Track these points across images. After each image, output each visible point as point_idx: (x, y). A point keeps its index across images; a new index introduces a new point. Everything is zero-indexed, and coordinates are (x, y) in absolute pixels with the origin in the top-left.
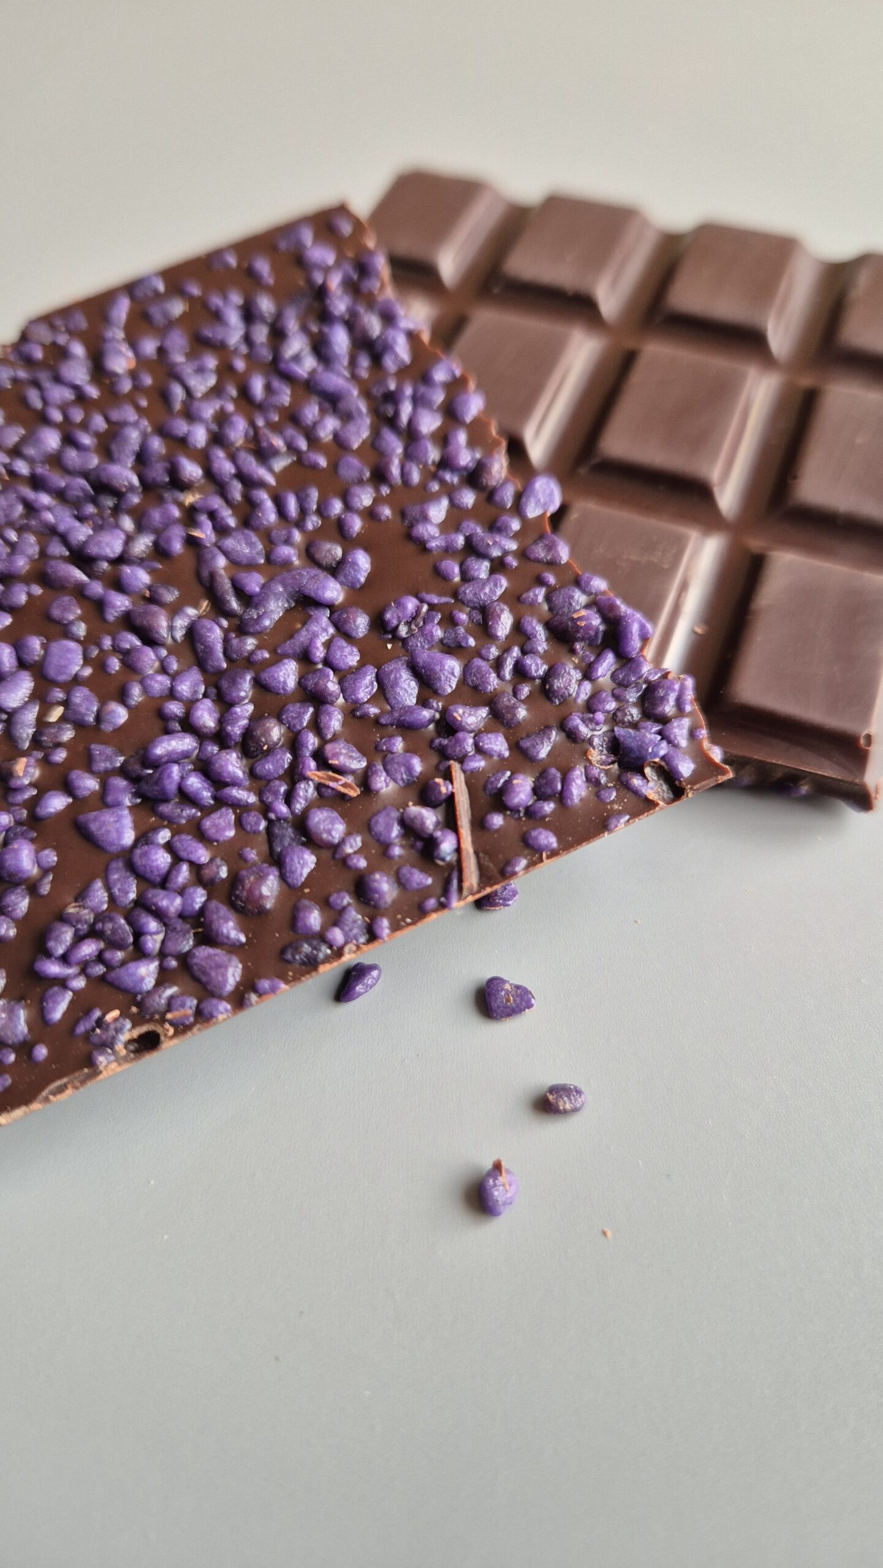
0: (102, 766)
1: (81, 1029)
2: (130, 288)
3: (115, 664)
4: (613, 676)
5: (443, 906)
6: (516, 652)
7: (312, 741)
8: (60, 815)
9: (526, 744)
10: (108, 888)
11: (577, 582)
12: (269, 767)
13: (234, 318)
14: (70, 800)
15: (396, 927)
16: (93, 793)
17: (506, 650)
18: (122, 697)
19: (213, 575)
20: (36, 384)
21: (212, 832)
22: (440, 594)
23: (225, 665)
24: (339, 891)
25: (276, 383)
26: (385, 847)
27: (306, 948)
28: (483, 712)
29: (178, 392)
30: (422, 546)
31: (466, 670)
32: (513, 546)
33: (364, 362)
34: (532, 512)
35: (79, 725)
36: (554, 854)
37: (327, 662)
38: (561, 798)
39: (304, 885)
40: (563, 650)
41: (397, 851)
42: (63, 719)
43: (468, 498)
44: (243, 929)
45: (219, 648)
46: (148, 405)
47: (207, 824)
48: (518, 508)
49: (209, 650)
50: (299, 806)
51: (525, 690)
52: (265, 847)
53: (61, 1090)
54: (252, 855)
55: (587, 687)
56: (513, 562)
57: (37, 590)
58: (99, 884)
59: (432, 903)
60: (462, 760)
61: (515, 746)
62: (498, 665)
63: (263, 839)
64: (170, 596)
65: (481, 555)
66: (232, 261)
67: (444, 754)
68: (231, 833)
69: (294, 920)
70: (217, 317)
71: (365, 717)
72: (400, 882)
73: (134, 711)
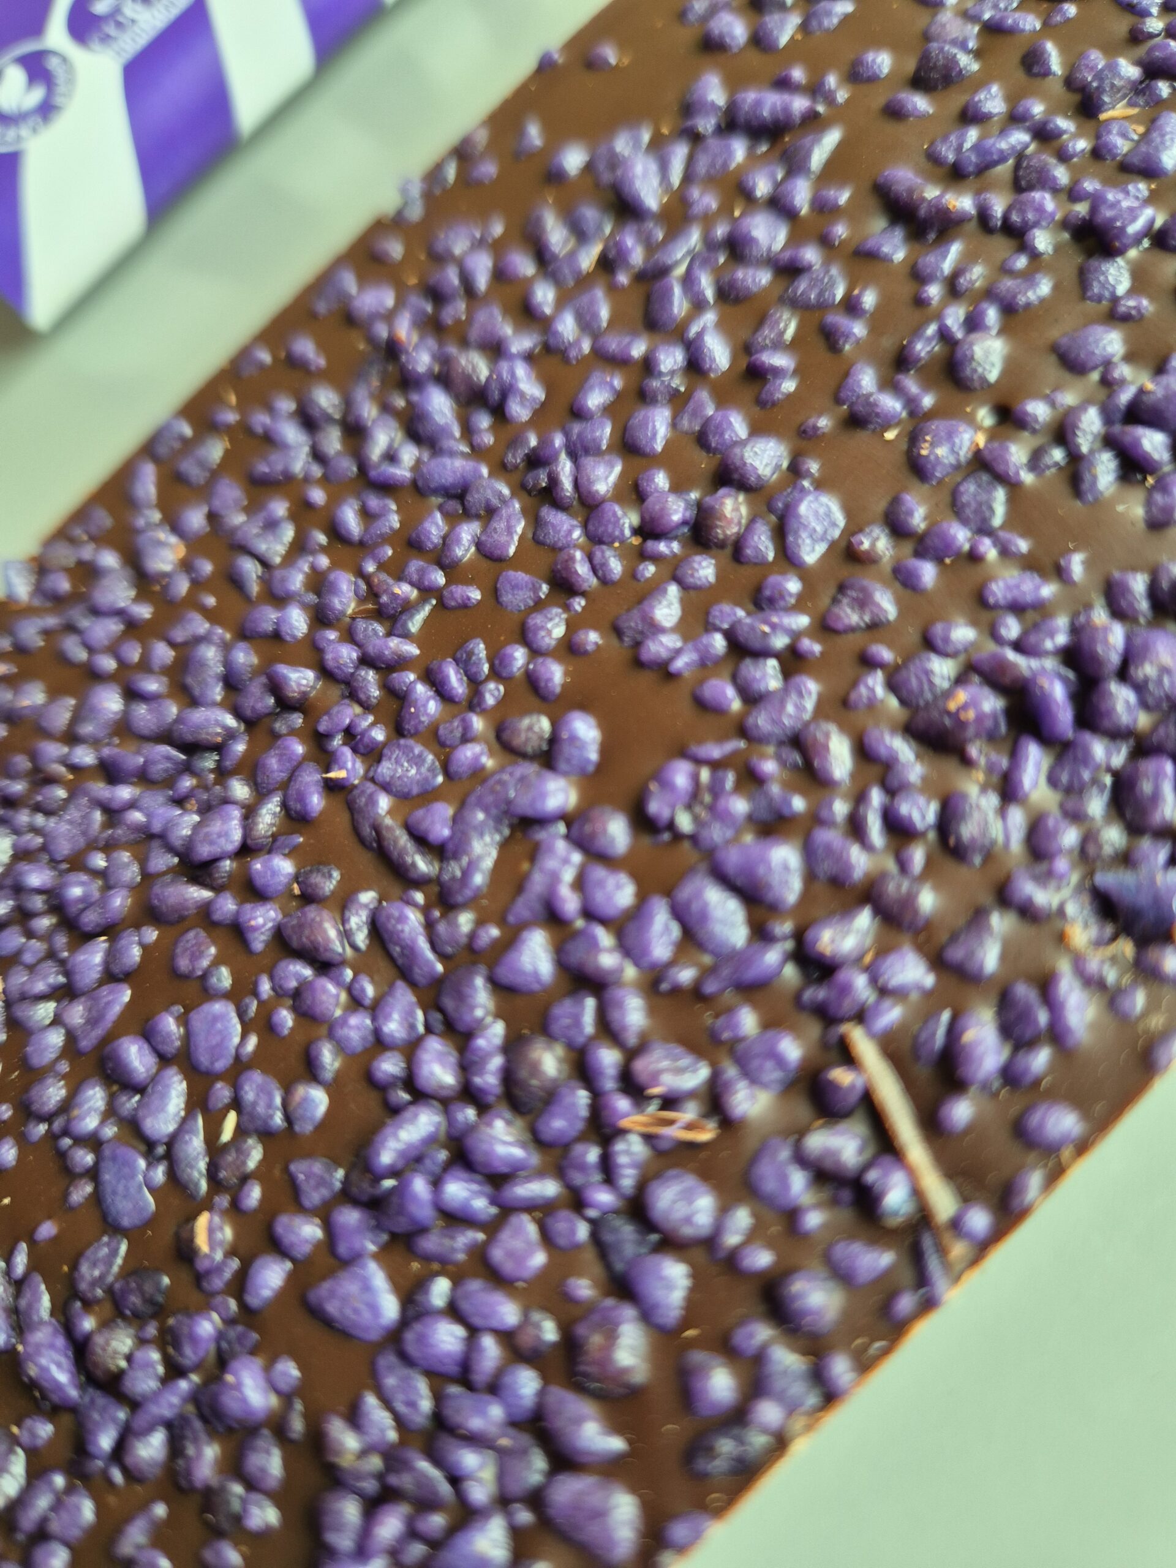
0: (314, 1197)
2: (149, 449)
3: (286, 1018)
4: (1053, 781)
5: (928, 1304)
6: (876, 797)
7: (608, 1058)
8: (282, 1294)
9: (956, 954)
10: (387, 1403)
11: (929, 644)
12: (558, 1124)
13: (292, 434)
14: (289, 1264)
15: (864, 1365)
16: (318, 1245)
17: (860, 798)
18: (310, 1070)
19: (377, 828)
20: (71, 628)
21: (508, 1267)
22: (721, 739)
23: (440, 968)
24: (742, 1322)
25: (374, 502)
26: (792, 1216)
27: (728, 1448)
28: (864, 919)
29: (250, 569)
30: (664, 671)
31: (809, 853)
32: (802, 621)
33: (483, 421)
34: (811, 553)
35: (266, 1135)
36: (1083, 1147)
37: (589, 914)
38: (1056, 1035)
39: (686, 1322)
40: (950, 765)
41: (814, 1220)
42: (241, 1132)
43: (705, 570)
44: (616, 1426)
45: (423, 944)
46: (218, 602)
47: (497, 1254)
48: (787, 557)
49: (410, 951)
50: (628, 1180)
51: (918, 856)
52: (597, 1269)
54: (584, 1288)
55: (1017, 817)
56: (813, 647)
57: (151, 935)
58: (371, 1401)
59: (906, 1303)
60: (861, 1016)
61: (938, 962)
62: (856, 828)
63: (589, 1256)
64: (329, 883)
65: (761, 653)
66: (265, 356)
67: (827, 1016)
68: (539, 1259)
70: (269, 440)
71: (676, 990)
72: (842, 1276)
73: (334, 1089)
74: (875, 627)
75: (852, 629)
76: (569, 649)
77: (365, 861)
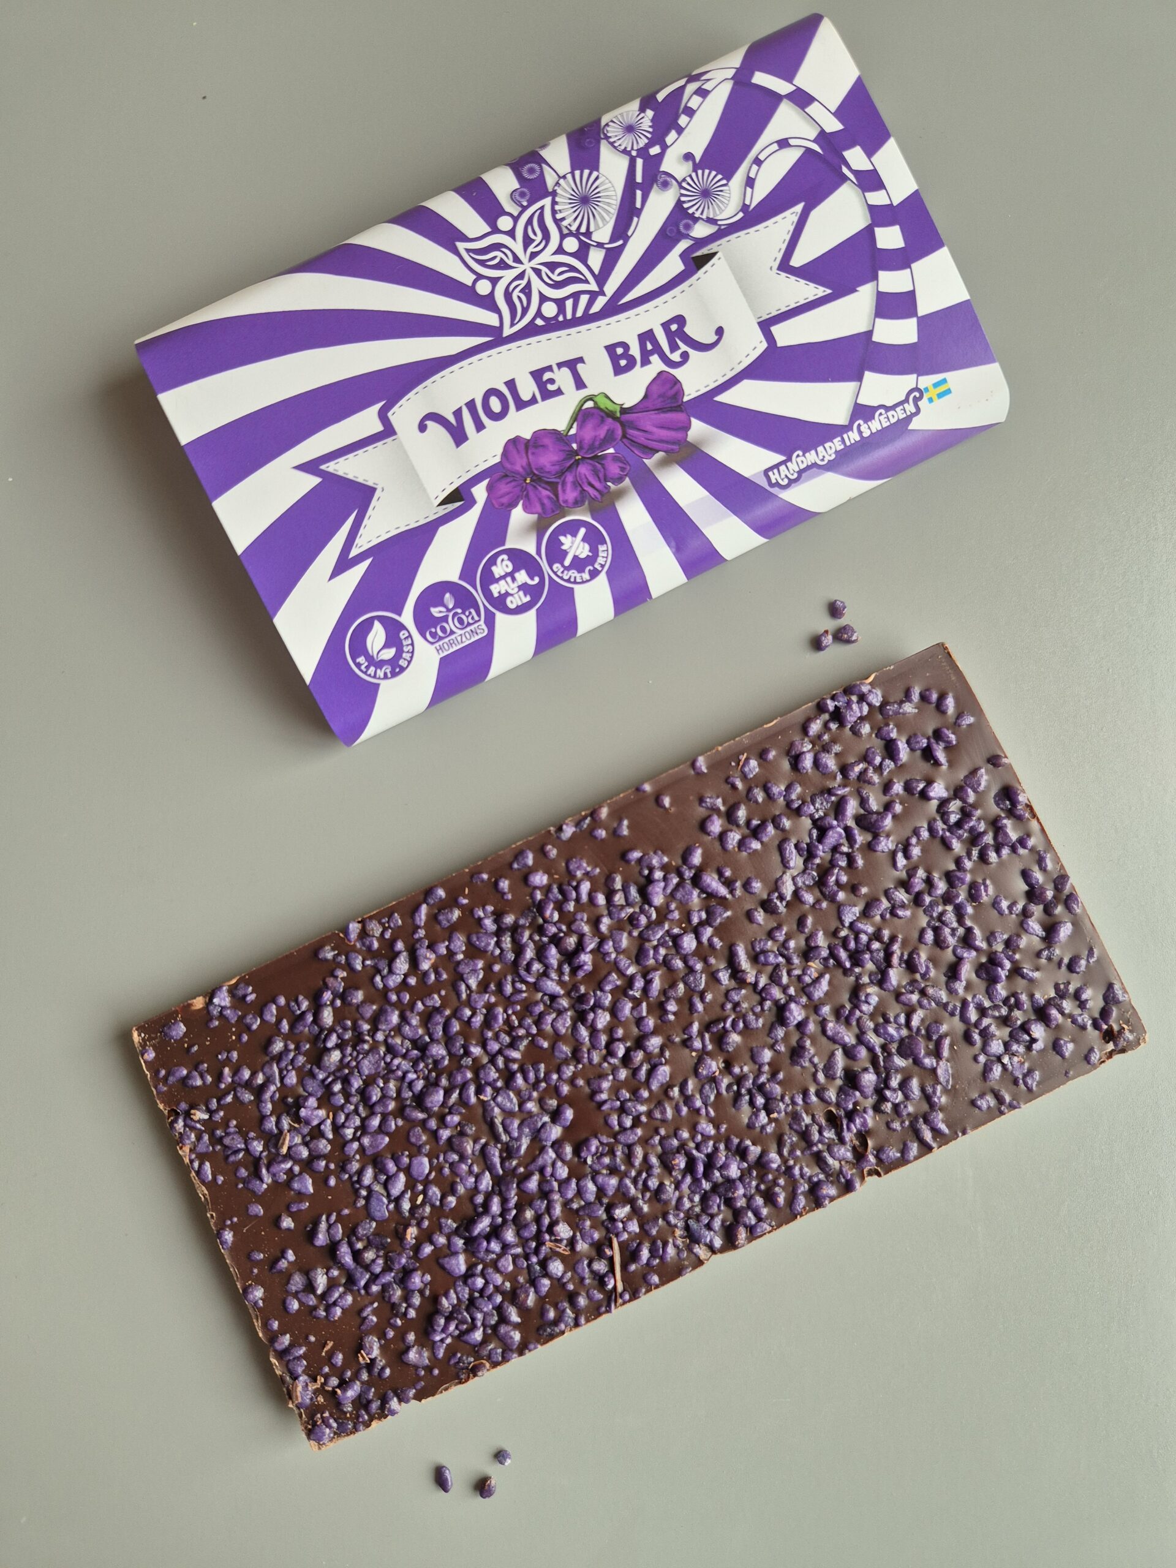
0: (446, 1230)
1: (452, 1362)
2: (425, 893)
3: (447, 1171)
4: (689, 1188)
5: (608, 1311)
6: (644, 1175)
7: (546, 1221)
8: (429, 1256)
9: (647, 1227)
10: (456, 1293)
11: (676, 1135)
12: (526, 1234)
14: (433, 1247)
15: (588, 1321)
16: (444, 1245)
17: (639, 1174)
18: (453, 1191)
19: (492, 1119)
20: (378, 971)
21: (502, 1269)
22: (608, 1136)
23: (502, 1174)
24: (562, 1302)
26: (582, 1279)
27: (549, 1330)
28: (627, 1209)
29: (463, 987)
30: (599, 1106)
31: (620, 1183)
32: (643, 1108)
34: (655, 1086)
35: (433, 1206)
36: (657, 1287)
37: (552, 1175)
38: (662, 1258)
39: (546, 1296)
40: (666, 1174)
41: (587, 1281)
42: (423, 1203)
43: (623, 1074)
44: (520, 1316)
45: (498, 1166)
46: (447, 994)
47: (499, 1264)
48: (647, 1083)
49: (494, 1166)
50: (542, 1256)
51: (648, 1195)
52: (527, 1277)
53: (446, 1389)
54: (521, 1279)
55: (677, 1194)
56: (644, 1119)
58: (452, 1291)
59: (603, 1309)
60: (617, 1235)
61: (641, 1226)
62: (635, 1181)
63: (526, 1271)
64: (471, 1130)
65: (629, 1113)
66: (485, 876)
67: (608, 1230)
68: (511, 1268)
69: (543, 1312)
70: (480, 924)
71: (571, 1209)
72: (589, 1297)
73: (459, 1199)
74: (664, 1121)
75: (657, 1119)
76: (572, 1082)
77: (485, 1128)
